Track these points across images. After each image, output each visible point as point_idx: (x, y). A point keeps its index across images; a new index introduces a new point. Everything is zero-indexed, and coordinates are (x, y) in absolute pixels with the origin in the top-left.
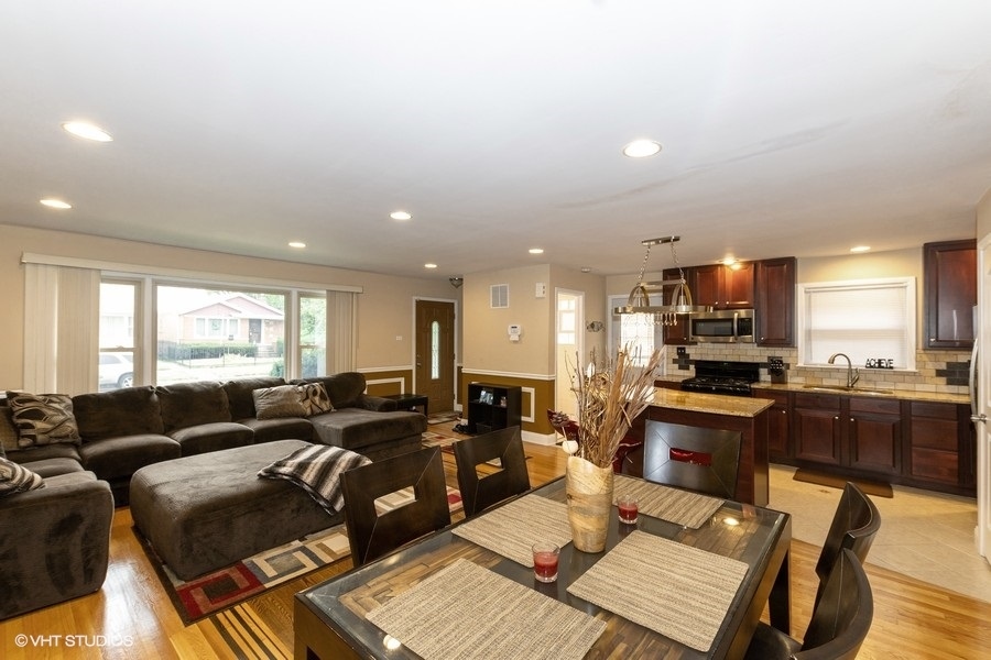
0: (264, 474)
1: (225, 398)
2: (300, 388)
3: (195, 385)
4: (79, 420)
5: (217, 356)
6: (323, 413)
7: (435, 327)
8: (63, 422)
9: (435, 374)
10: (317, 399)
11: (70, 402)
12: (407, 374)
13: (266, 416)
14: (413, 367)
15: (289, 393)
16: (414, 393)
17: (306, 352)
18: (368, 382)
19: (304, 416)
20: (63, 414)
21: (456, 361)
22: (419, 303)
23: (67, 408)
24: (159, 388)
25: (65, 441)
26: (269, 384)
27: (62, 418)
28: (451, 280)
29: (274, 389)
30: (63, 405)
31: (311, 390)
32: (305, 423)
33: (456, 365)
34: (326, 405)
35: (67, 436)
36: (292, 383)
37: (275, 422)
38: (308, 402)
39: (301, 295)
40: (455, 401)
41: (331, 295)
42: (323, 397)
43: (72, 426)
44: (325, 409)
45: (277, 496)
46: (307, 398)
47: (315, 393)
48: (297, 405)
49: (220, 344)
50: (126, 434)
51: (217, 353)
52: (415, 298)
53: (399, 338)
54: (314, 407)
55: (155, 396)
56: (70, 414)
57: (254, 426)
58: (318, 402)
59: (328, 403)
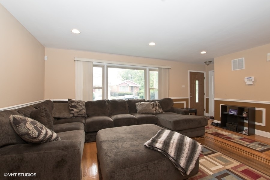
0: (147, 146)
1: (127, 105)
2: (151, 103)
3: (118, 100)
4: (87, 109)
5: (124, 96)
6: (160, 113)
7: (197, 82)
8: (82, 110)
9: (197, 101)
10: (157, 107)
11: (85, 103)
12: (186, 100)
13: (141, 113)
14: (189, 97)
15: (147, 105)
16: (189, 107)
17: (151, 91)
18: (174, 102)
19: (153, 114)
20: (82, 107)
21: (205, 96)
22: (191, 73)
23: (83, 105)
24: (108, 100)
25: (82, 116)
26: (140, 101)
27: (81, 108)
28: (205, 62)
29: (142, 103)
30: (82, 104)
31: (155, 104)
32: (155, 117)
33: (205, 97)
34: (161, 110)
35: (83, 114)
36: (148, 101)
37: (144, 116)
38: (154, 108)
39: (150, 70)
40: (205, 112)
41: (160, 70)
42: (159, 107)
43: (84, 111)
44: (161, 112)
45: (156, 162)
46: (154, 107)
47: (156, 105)
48: (151, 109)
49: (125, 93)
50: (98, 115)
51: (124, 95)
52: (189, 71)
53: (183, 86)
54: (157, 111)
55: (107, 103)
56: (84, 107)
57: (137, 116)
58: (158, 109)
59: (161, 109)
